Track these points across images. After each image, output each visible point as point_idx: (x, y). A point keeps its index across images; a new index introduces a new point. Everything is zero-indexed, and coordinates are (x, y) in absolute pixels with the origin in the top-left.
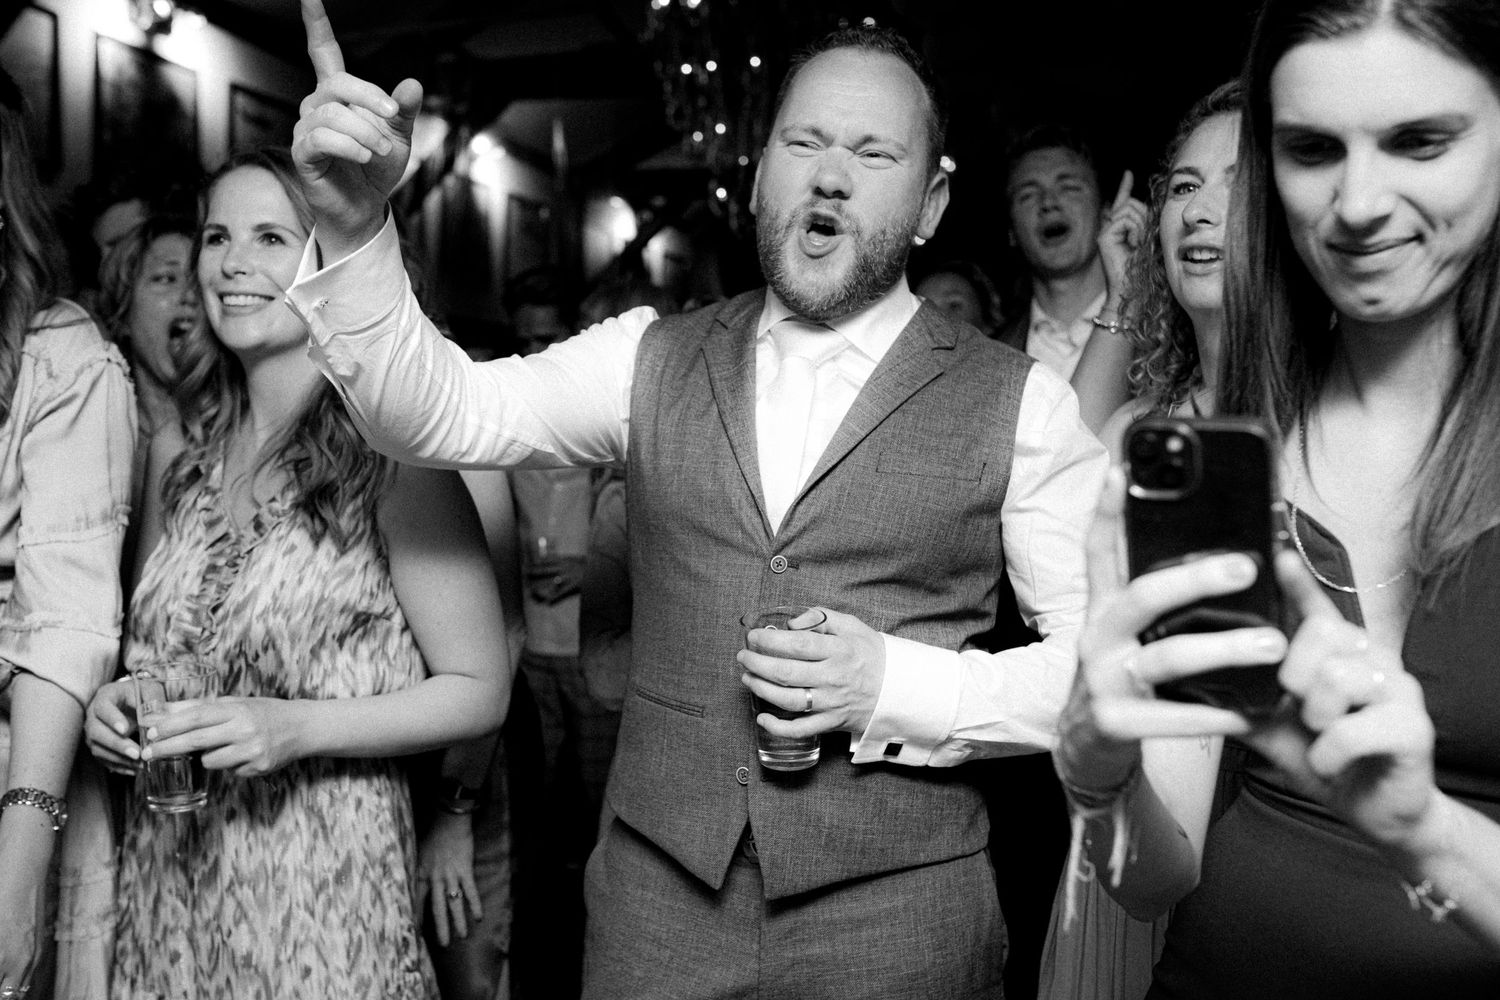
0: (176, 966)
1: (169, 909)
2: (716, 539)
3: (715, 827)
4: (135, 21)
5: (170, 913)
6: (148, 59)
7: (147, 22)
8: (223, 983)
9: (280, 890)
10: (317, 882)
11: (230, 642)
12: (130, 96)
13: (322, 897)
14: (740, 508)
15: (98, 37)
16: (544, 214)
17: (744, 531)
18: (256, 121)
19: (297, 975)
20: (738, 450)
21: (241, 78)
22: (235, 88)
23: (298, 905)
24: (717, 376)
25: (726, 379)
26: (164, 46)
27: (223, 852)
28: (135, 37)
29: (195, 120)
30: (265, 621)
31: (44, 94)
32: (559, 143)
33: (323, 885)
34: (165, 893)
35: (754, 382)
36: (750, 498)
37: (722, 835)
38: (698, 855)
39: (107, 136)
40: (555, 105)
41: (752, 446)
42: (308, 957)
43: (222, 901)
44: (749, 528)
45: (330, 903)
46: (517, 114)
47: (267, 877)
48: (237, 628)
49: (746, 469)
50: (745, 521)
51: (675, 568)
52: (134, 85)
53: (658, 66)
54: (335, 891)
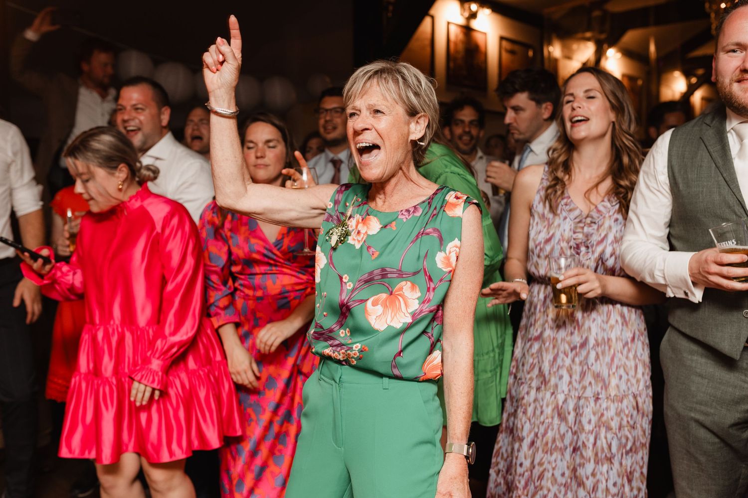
0: (561, 381)
1: (561, 359)
2: (723, 219)
3: (734, 335)
4: (462, 15)
5: (561, 360)
6: (467, 30)
7: (467, 14)
8: (587, 384)
9: (610, 347)
10: (624, 342)
11: (596, 255)
12: (461, 47)
13: (626, 349)
14: (734, 206)
15: (449, 23)
16: (640, 82)
17: (736, 215)
18: (511, 52)
19: (617, 378)
20: (729, 183)
21: (505, 34)
22: (502, 38)
23: (618, 352)
24: (712, 150)
25: (716, 151)
26: (474, 24)
27: (591, 334)
28: (462, 21)
29: (486, 54)
30: (612, 246)
31: (428, 49)
32: (652, 48)
33: (627, 343)
34: (560, 353)
35: (730, 152)
36: (738, 201)
37: (738, 338)
38: (727, 347)
39: (452, 65)
40: (652, 30)
41: (735, 180)
42: (621, 371)
43: (588, 353)
44: (739, 213)
45: (629, 350)
46: (631, 37)
47: (605, 343)
48: (599, 249)
49: (734, 190)
50: (737, 211)
51: (702, 232)
52: (463, 42)
53: (707, 5)
54: (631, 346)
